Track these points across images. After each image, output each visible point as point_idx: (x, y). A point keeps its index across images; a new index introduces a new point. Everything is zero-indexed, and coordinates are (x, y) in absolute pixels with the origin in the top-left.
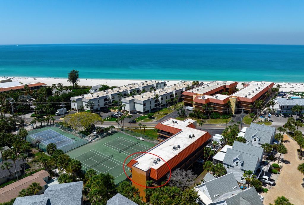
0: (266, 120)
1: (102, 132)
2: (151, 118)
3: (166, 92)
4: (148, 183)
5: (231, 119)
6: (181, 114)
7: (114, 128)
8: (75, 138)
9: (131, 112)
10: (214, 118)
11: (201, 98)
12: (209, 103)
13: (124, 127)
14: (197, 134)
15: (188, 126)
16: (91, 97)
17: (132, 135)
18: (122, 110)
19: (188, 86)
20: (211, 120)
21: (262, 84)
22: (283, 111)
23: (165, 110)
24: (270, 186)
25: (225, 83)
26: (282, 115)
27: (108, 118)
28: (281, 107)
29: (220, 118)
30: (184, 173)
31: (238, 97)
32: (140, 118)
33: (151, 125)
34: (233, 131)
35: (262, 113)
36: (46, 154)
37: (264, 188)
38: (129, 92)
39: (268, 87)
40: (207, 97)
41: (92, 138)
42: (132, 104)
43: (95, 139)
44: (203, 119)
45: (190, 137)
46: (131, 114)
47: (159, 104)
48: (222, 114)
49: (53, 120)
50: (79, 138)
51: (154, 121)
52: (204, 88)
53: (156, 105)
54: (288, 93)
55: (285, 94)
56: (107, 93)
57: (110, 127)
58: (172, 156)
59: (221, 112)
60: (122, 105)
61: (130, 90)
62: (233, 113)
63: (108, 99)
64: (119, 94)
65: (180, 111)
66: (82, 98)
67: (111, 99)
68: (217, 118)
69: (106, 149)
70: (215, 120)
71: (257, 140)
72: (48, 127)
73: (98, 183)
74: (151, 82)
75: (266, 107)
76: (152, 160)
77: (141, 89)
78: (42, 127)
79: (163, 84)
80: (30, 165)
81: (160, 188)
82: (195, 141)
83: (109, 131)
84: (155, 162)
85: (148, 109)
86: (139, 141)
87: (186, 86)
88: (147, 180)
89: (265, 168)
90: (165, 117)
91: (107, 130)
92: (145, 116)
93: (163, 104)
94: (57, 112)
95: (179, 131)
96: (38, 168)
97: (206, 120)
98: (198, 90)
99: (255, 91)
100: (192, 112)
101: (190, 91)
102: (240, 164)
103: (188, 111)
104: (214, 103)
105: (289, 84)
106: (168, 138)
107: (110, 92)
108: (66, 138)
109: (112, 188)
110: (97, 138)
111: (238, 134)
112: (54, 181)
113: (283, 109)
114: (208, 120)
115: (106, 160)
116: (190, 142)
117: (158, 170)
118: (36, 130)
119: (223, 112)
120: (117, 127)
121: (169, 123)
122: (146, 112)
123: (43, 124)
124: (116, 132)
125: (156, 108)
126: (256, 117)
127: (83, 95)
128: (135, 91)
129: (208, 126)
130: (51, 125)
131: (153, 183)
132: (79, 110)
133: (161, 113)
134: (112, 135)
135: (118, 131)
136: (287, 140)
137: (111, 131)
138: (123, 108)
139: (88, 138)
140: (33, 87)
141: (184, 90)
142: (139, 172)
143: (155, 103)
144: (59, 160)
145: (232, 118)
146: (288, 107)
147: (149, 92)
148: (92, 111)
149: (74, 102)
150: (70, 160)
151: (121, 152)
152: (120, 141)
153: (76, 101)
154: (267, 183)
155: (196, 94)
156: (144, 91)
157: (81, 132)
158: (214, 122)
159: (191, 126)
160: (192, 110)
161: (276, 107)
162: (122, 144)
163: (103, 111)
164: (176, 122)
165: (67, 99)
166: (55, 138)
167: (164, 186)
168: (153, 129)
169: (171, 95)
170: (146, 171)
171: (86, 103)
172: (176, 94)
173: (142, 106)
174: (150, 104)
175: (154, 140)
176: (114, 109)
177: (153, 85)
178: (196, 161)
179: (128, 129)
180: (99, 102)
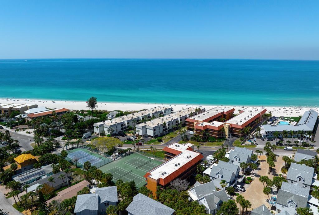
0: (252, 143)
1: (122, 153)
2: (160, 141)
3: (172, 119)
4: (158, 187)
5: (224, 143)
6: (184, 138)
7: (131, 150)
8: (101, 158)
9: (144, 136)
10: (210, 142)
11: (200, 125)
12: (206, 129)
13: (139, 149)
14: (193, 155)
15: (187, 149)
16: (111, 123)
17: (145, 155)
18: (136, 134)
19: (191, 112)
20: (208, 143)
21: (256, 110)
22: (268, 136)
23: (171, 134)
24: (241, 192)
25: (223, 110)
26: (267, 139)
27: (125, 141)
28: (267, 132)
29: (215, 141)
30: (181, 181)
31: (231, 124)
32: (151, 141)
33: (160, 147)
34: (221, 153)
35: (251, 137)
36: (82, 169)
37: (237, 193)
38: (141, 118)
39: (259, 114)
40: (205, 124)
41: (115, 158)
42: (144, 129)
43: (117, 159)
44: (201, 142)
45: (188, 157)
46: (143, 137)
47: (166, 129)
48: (217, 138)
49: (83, 143)
50: (104, 158)
51: (162, 144)
52: (204, 115)
53: (164, 130)
54: (279, 118)
55: (276, 119)
56: (123, 120)
57: (128, 149)
58: (174, 171)
59: (216, 136)
60: (136, 130)
61: (142, 116)
62: (227, 137)
63: (124, 124)
64: (133, 121)
65: (183, 135)
66: (103, 124)
67: (126, 124)
68: (212, 142)
69: (126, 166)
70: (211, 143)
71: (238, 160)
72: (79, 148)
73: (126, 187)
74: (160, 108)
75: (255, 132)
76: (161, 173)
77: (151, 115)
78: (73, 148)
79: (170, 110)
80: (73, 177)
81: (166, 190)
82: (191, 161)
83: (127, 152)
84: (163, 174)
85: (157, 133)
86: (151, 160)
87: (189, 113)
88: (157, 185)
89: (240, 180)
90: (171, 140)
91: (126, 151)
92: (155, 139)
93: (170, 129)
94: (83, 136)
95: (180, 153)
96: (79, 179)
97: (204, 143)
98: (199, 117)
99: (247, 118)
100: (193, 136)
101: (192, 118)
102: (220, 176)
103: (190, 135)
104: (211, 129)
105: (284, 108)
106: (172, 157)
107: (126, 118)
108: (95, 157)
109: (136, 190)
110: (118, 158)
111: (225, 155)
112: (93, 188)
113: (268, 134)
114: (206, 143)
115: (127, 174)
116: (187, 161)
117: (164, 179)
118: (69, 151)
119: (217, 136)
120: (133, 148)
121: (173, 146)
122: (155, 136)
123: (74, 146)
124: (132, 153)
125: (164, 133)
126: (245, 141)
127: (104, 122)
128: (146, 117)
129: (205, 148)
130: (80, 147)
131: (161, 188)
132: (100, 134)
133: (168, 136)
134: (129, 155)
135: (134, 152)
136: (264, 160)
137: (129, 152)
138: (137, 133)
139: (111, 158)
140: (58, 113)
141: (188, 116)
142: (152, 181)
143: (163, 128)
144: (95, 174)
145: (225, 141)
146: (272, 132)
147: (158, 119)
148: (112, 135)
149: (97, 127)
150: (103, 174)
151: (137, 168)
152: (136, 160)
153: (99, 126)
154: (239, 190)
155: (197, 121)
156: (154, 117)
157: (106, 153)
158: (210, 145)
159: (190, 149)
160: (193, 134)
161: (263, 132)
162: (138, 162)
163: (121, 135)
164: (179, 146)
165: (91, 125)
166: (86, 157)
167: (168, 189)
168: (162, 150)
169: (177, 121)
170: (156, 179)
171: (108, 129)
172: (181, 120)
173: (153, 131)
174: (159, 129)
175: (162, 160)
176: (129, 133)
177: (161, 111)
178: (191, 175)
179: (142, 150)
180: (117, 128)
